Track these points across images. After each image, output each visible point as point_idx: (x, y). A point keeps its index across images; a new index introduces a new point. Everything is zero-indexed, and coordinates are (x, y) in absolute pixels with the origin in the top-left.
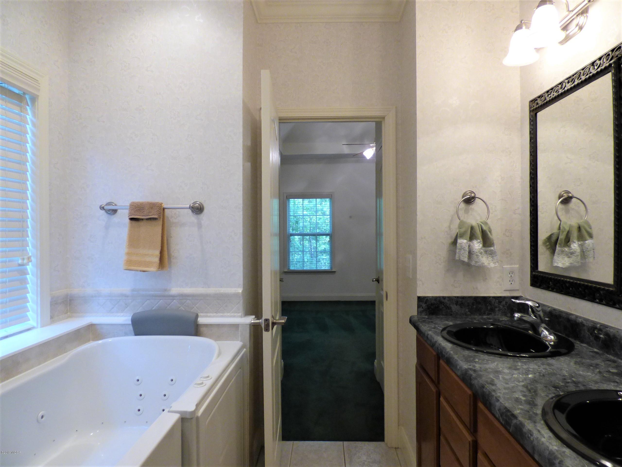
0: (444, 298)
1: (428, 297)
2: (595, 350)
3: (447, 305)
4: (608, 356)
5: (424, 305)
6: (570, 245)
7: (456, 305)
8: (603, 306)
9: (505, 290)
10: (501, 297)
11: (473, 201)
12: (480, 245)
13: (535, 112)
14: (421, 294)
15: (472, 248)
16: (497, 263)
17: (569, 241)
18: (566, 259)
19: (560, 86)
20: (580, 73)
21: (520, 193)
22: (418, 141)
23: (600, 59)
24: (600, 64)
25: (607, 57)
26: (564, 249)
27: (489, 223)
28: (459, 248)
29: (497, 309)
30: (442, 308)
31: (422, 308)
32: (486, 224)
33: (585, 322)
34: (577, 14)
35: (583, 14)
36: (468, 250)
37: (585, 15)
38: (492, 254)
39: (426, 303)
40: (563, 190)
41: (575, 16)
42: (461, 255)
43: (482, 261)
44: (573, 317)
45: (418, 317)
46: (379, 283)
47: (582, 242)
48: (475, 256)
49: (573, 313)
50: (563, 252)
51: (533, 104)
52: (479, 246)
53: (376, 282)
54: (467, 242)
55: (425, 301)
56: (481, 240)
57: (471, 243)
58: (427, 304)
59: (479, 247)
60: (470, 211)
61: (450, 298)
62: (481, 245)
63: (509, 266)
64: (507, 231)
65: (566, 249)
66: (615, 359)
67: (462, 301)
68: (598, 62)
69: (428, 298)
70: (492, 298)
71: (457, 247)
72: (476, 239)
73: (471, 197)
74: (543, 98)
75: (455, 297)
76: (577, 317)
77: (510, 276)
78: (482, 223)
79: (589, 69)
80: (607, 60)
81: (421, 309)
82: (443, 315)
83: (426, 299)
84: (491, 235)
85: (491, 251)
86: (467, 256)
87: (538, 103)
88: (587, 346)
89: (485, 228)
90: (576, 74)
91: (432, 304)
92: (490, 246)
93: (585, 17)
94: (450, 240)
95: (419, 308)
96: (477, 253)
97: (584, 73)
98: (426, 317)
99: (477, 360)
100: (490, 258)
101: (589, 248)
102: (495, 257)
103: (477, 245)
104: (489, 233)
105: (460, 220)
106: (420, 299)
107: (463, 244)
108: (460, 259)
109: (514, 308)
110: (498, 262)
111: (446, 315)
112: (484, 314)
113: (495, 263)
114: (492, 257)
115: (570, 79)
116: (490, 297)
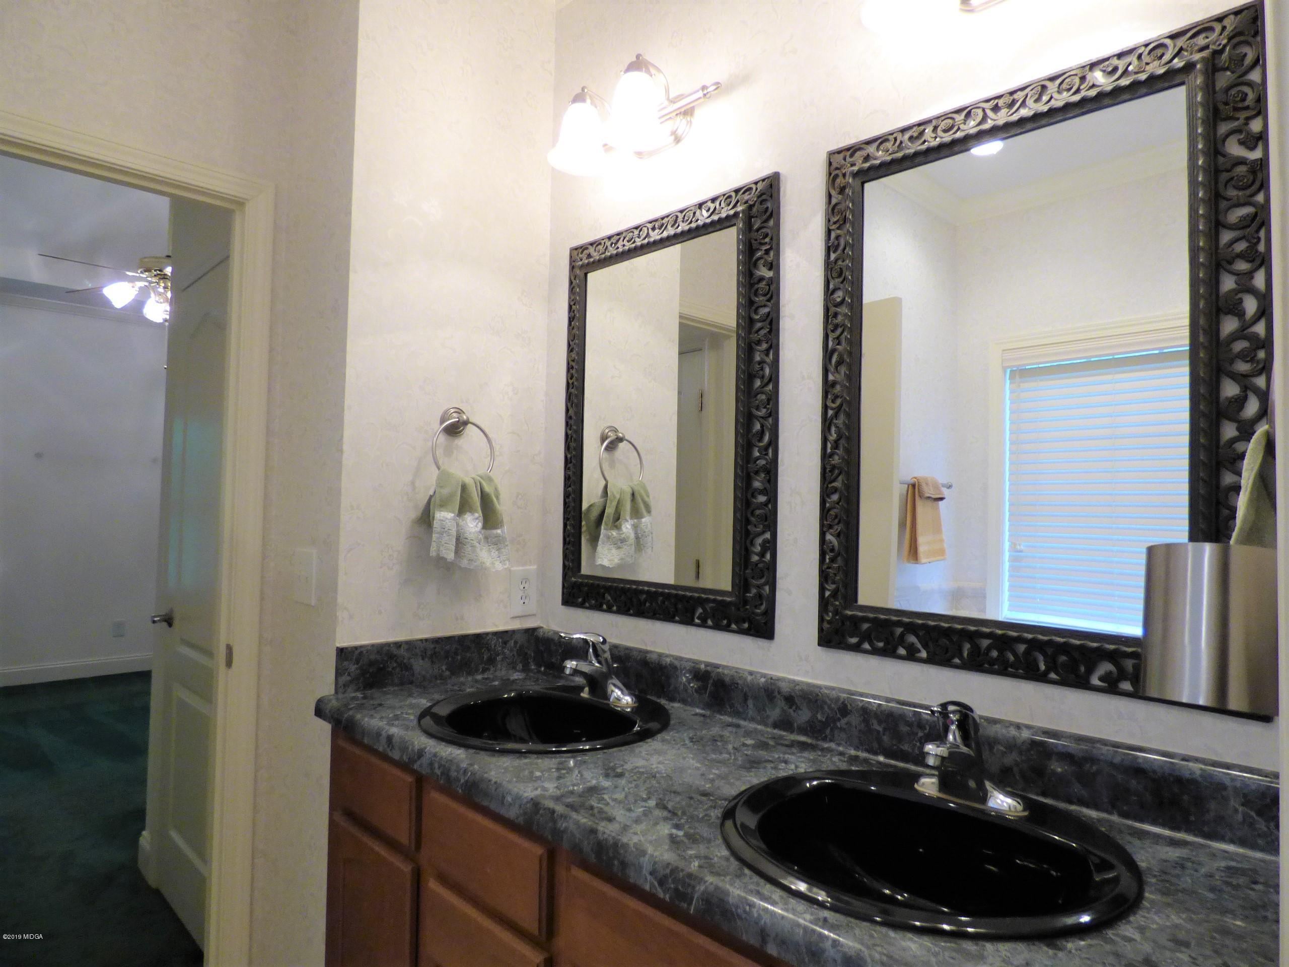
0: (398, 645)
1: (361, 647)
2: (698, 711)
3: (405, 661)
4: (722, 717)
5: (353, 668)
6: (621, 525)
7: (423, 659)
8: (707, 629)
9: (513, 618)
10: (506, 632)
11: (463, 429)
12: (477, 524)
13: (584, 271)
14: (345, 640)
15: (462, 531)
16: (507, 562)
17: (618, 519)
18: (614, 551)
19: (636, 232)
20: (677, 217)
21: (542, 423)
22: (352, 276)
23: (713, 200)
24: (715, 208)
25: (726, 199)
26: (610, 534)
27: (494, 478)
28: (439, 530)
29: (499, 658)
30: (393, 668)
31: (349, 675)
32: (490, 480)
33: (676, 663)
34: (678, 112)
35: (686, 116)
36: (455, 534)
37: (689, 119)
38: (497, 543)
39: (357, 662)
40: (609, 424)
41: (675, 113)
42: (443, 545)
43: (480, 559)
44: (654, 657)
45: (337, 699)
46: (170, 625)
47: (636, 520)
48: (468, 549)
49: (649, 648)
50: (608, 537)
51: (580, 256)
52: (476, 526)
53: (165, 624)
54: (454, 516)
55: (354, 658)
56: (479, 514)
57: (461, 521)
58: (360, 664)
59: (476, 529)
60: (455, 452)
61: (410, 645)
62: (480, 525)
63: (521, 568)
64: (520, 496)
65: (614, 533)
66: (735, 721)
67: (435, 648)
68: (709, 204)
69: (362, 649)
70: (490, 636)
71: (434, 529)
72: (470, 512)
73: (461, 421)
74: (600, 247)
75: (421, 640)
76: (660, 655)
77: (522, 587)
78: (481, 477)
79: (694, 213)
80: (729, 205)
81: (345, 678)
82: (393, 685)
83: (357, 652)
84: (499, 503)
85: (497, 536)
86: (453, 548)
87: (590, 254)
88: (682, 706)
89: (488, 489)
90: (667, 216)
91: (371, 664)
92: (495, 527)
93: (688, 122)
94: (414, 514)
95: (341, 675)
96: (473, 542)
97: (684, 218)
98: (359, 695)
99: (538, 774)
100: (493, 551)
101: (646, 531)
102: (503, 550)
103: (472, 524)
104: (495, 499)
105: (439, 468)
106: (342, 653)
107: (447, 521)
108: (438, 555)
109: (529, 652)
110: (508, 560)
111: (402, 684)
112: (477, 671)
113: (504, 561)
114: (499, 550)
115: (658, 223)
116: (487, 634)
